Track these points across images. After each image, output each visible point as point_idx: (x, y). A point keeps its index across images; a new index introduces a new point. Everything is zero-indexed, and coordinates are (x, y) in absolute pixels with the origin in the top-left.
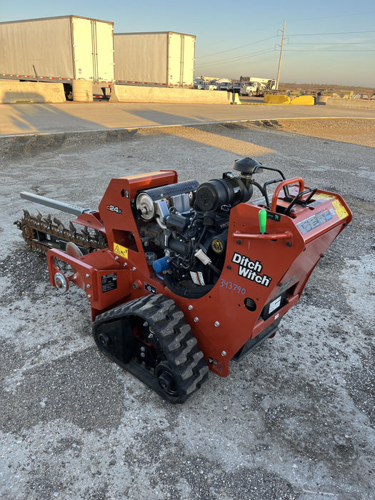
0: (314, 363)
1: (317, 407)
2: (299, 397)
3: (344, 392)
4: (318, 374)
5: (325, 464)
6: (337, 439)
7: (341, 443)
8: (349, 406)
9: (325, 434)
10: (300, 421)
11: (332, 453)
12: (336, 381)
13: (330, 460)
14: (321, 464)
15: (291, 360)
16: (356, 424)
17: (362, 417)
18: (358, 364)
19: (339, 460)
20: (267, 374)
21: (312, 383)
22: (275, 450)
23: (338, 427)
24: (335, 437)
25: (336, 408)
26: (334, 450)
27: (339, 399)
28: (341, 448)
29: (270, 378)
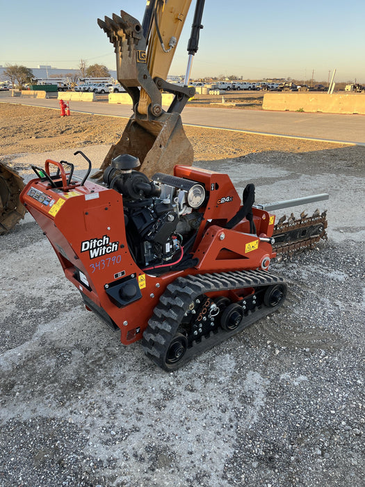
0: (109, 405)
1: (55, 385)
2: (72, 375)
3: (59, 414)
4: (92, 401)
5: (8, 371)
6: (20, 386)
7: (16, 387)
8: (43, 411)
9: (29, 380)
10: (49, 368)
11: (13, 378)
12: (75, 413)
13: (10, 376)
14: (10, 368)
15: (119, 385)
16: (23, 406)
17: (27, 416)
18: (89, 451)
19: (5, 381)
20: (107, 360)
21: (83, 391)
22: (36, 348)
23: (28, 391)
24: (22, 386)
25: (47, 399)
26: (14, 381)
27: (54, 405)
28: (12, 386)
29: (102, 362)
